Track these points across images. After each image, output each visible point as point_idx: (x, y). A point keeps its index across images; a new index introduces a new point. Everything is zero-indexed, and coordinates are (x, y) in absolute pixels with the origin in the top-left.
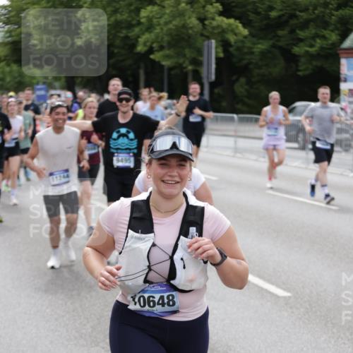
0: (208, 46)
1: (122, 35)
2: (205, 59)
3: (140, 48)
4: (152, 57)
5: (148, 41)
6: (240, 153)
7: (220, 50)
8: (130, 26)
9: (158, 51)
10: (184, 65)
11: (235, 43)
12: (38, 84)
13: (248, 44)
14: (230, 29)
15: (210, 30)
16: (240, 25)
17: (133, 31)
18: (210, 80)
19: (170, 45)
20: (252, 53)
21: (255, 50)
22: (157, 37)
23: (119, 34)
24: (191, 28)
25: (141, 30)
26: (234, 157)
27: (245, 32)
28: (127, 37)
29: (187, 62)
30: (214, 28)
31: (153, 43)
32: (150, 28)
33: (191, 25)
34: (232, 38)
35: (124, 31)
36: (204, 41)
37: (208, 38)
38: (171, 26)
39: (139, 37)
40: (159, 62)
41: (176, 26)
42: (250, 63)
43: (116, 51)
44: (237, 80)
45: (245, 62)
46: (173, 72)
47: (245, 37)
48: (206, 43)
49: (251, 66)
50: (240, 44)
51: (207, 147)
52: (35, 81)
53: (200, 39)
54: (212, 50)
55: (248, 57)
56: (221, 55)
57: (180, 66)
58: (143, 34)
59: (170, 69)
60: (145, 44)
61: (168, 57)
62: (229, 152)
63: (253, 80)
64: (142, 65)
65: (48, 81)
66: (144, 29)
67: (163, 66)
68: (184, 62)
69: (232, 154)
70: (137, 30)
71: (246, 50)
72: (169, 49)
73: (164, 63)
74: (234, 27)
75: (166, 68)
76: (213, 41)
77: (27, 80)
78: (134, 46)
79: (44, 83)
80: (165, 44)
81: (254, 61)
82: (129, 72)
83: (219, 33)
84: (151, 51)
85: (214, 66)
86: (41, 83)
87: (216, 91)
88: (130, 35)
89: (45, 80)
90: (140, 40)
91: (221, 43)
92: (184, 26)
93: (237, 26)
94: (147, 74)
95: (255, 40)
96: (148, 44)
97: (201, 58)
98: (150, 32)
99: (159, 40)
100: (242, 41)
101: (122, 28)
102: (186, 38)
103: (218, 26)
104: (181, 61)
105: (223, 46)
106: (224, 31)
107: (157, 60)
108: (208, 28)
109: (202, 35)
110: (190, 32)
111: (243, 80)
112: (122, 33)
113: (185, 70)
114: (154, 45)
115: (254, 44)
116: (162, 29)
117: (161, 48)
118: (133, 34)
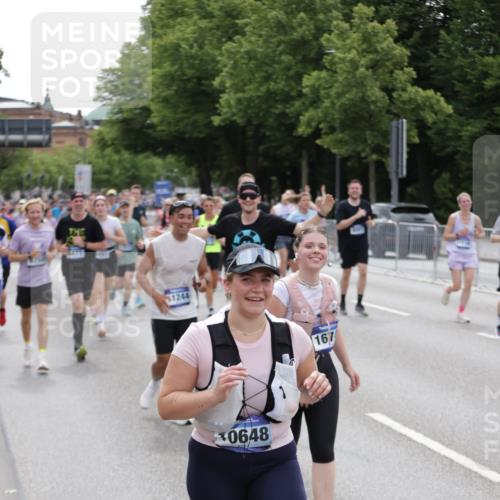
0: (398, 128)
1: (277, 112)
2: (393, 147)
3: (302, 130)
4: (318, 142)
5: (312, 120)
6: (441, 279)
7: (414, 132)
8: (288, 99)
9: (326, 134)
10: (363, 155)
11: (434, 123)
12: (158, 179)
13: (453, 126)
14: (428, 103)
15: (401, 105)
16: (442, 99)
17: (293, 105)
18: (400, 176)
19: (344, 126)
20: (460, 138)
21: (463, 133)
22: (326, 115)
23: (273, 110)
24: (374, 102)
25: (303, 103)
26: (432, 283)
27: (449, 109)
28: (283, 115)
29: (368, 150)
30: (404, 102)
31: (320, 123)
32: (315, 102)
33: (373, 98)
34: (430, 118)
35: (279, 106)
36: (392, 120)
37: (398, 116)
38: (344, 100)
39: (300, 114)
40: (328, 149)
41: (351, 99)
42: (456, 152)
43: (268, 133)
44: (437, 176)
45: (449, 150)
46: (349, 164)
47: (450, 116)
48: (394, 123)
49: (457, 157)
50: (442, 126)
51: (395, 270)
52: (154, 175)
53: (386, 118)
54: (403, 133)
55: (453, 143)
56: (416, 140)
57: (357, 156)
58: (306, 110)
59: (345, 160)
60: (308, 124)
61: (340, 142)
62: (427, 278)
63: (460, 175)
64: (304, 153)
65: (174, 175)
66: (307, 103)
67: (333, 156)
68: (364, 150)
69: (430, 280)
70: (297, 104)
71: (450, 134)
72: (343, 132)
73: (334, 151)
74: (434, 101)
75: (338, 158)
76: (405, 121)
77: (144, 173)
78: (294, 126)
79: (167, 178)
80: (337, 125)
81: (462, 149)
82: (287, 164)
83: (413, 110)
84: (317, 133)
85: (405, 156)
86: (162, 178)
87: (409, 190)
88: (288, 111)
89: (169, 174)
90: (301, 118)
91: (414, 124)
92: (363, 100)
93: (438, 101)
94: (311, 165)
95: (462, 119)
96: (314, 124)
97: (387, 146)
98: (316, 108)
99: (329, 119)
100: (445, 121)
101: (277, 101)
102: (366, 115)
103: (410, 100)
104: (360, 148)
105: (418, 128)
106: (419, 107)
107: (326, 147)
108: (398, 102)
109: (389, 112)
110: (372, 107)
111: (446, 176)
112: (277, 108)
113: (364, 161)
114: (322, 126)
115: (462, 125)
116: (333, 103)
117: (332, 130)
118: (292, 109)
